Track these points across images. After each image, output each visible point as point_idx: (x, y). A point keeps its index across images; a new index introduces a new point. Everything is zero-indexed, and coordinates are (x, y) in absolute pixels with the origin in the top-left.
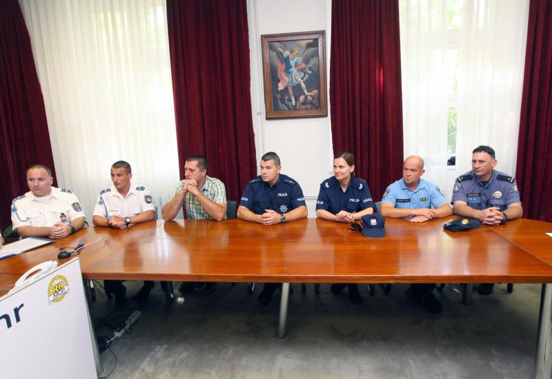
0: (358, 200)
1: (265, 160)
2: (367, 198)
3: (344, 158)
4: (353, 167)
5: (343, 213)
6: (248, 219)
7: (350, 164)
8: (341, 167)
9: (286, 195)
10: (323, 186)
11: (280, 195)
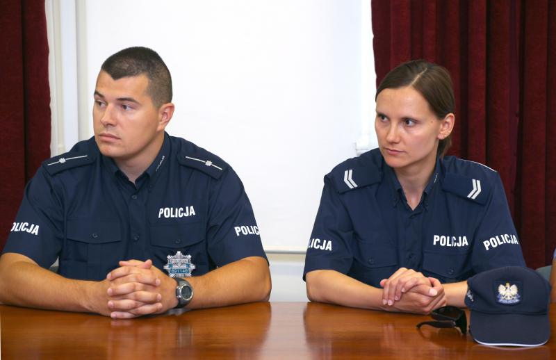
0: (464, 242)
1: (116, 75)
2: (498, 232)
3: (418, 87)
4: (450, 119)
5: (406, 276)
6: (39, 299)
7: (438, 108)
8: (406, 120)
9: (191, 211)
10: (333, 181)
11: (166, 212)
